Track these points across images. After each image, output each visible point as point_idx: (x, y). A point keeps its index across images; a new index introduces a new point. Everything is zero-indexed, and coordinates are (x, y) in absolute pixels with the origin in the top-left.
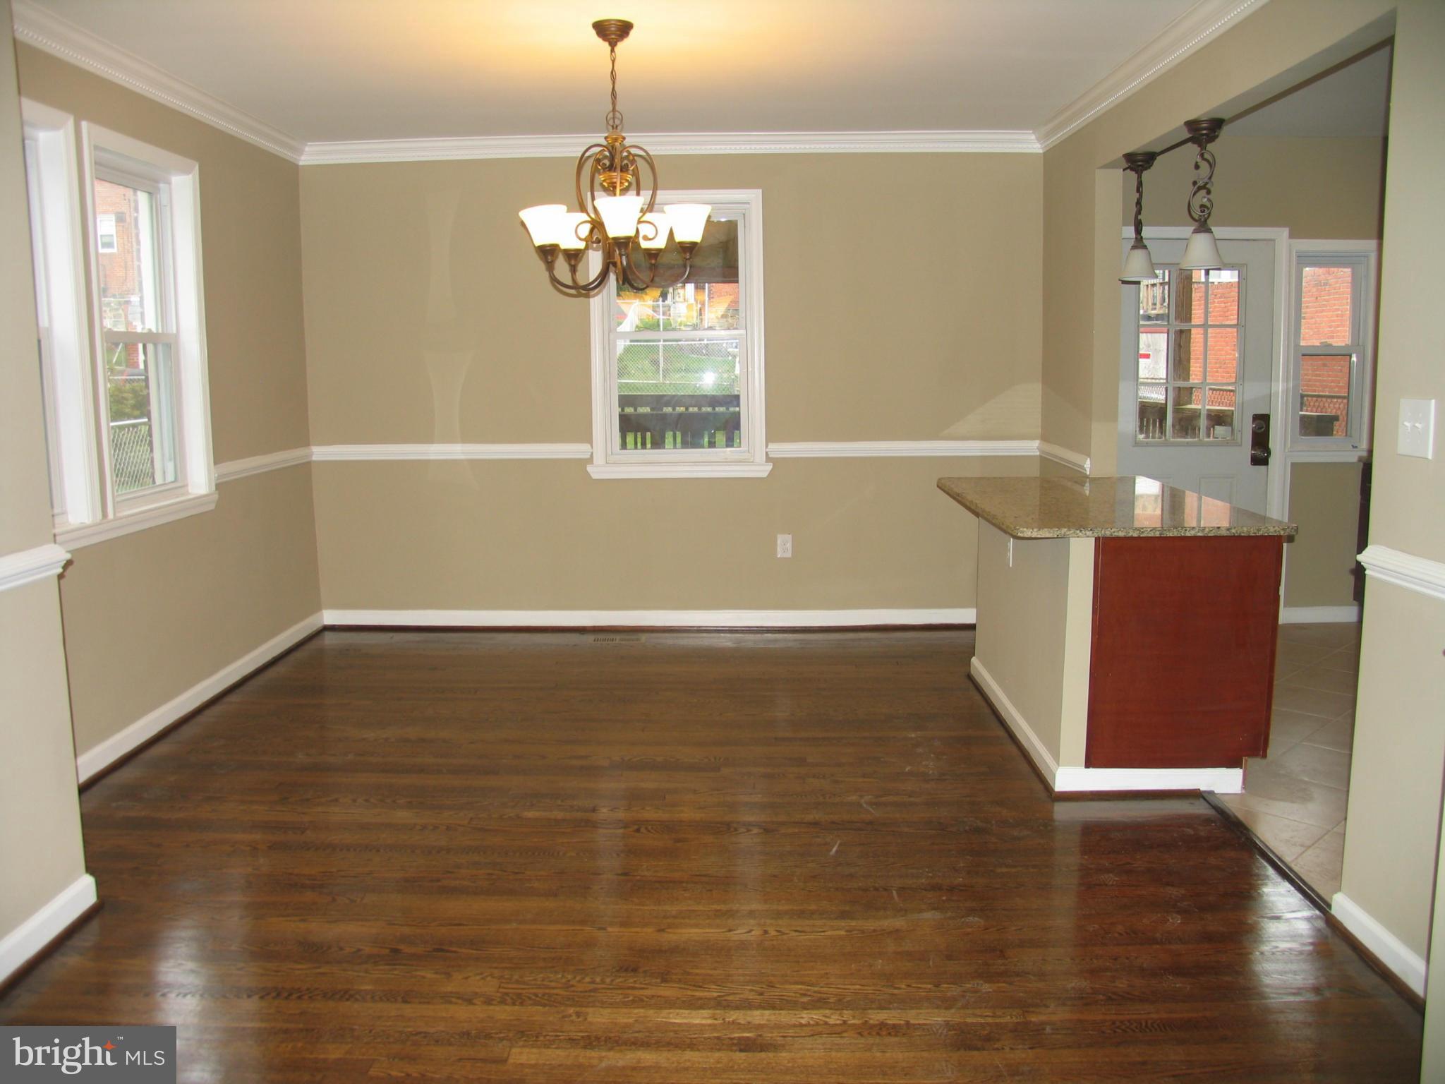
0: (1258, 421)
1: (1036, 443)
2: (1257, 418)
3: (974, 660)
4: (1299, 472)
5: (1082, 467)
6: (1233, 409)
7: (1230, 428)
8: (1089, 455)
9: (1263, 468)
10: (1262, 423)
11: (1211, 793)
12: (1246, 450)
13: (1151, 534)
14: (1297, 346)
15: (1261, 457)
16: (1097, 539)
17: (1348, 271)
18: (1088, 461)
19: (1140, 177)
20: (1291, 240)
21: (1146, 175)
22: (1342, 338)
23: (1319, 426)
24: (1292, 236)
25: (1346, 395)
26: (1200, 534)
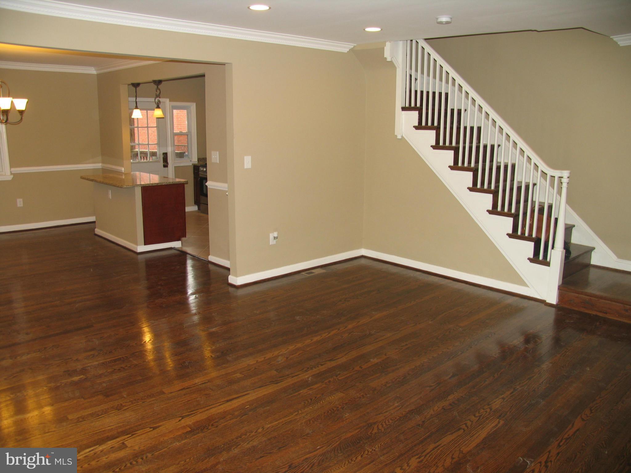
0: (164, 155)
1: (100, 164)
2: (164, 154)
3: (96, 230)
4: (177, 169)
5: (122, 170)
6: (157, 151)
7: (156, 157)
8: (123, 167)
9: (167, 168)
10: (165, 155)
11: (175, 247)
12: (162, 163)
13: (155, 185)
14: (173, 132)
15: (166, 165)
16: (141, 187)
17: (186, 111)
18: (123, 169)
19: (136, 89)
20: (170, 102)
21: (138, 89)
22: (185, 131)
23: (181, 155)
24: (170, 101)
25: (187, 145)
26: (166, 184)
